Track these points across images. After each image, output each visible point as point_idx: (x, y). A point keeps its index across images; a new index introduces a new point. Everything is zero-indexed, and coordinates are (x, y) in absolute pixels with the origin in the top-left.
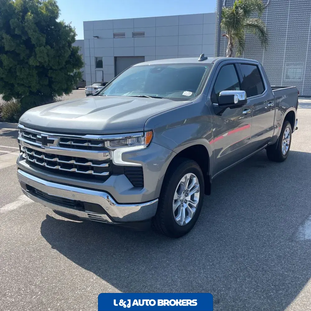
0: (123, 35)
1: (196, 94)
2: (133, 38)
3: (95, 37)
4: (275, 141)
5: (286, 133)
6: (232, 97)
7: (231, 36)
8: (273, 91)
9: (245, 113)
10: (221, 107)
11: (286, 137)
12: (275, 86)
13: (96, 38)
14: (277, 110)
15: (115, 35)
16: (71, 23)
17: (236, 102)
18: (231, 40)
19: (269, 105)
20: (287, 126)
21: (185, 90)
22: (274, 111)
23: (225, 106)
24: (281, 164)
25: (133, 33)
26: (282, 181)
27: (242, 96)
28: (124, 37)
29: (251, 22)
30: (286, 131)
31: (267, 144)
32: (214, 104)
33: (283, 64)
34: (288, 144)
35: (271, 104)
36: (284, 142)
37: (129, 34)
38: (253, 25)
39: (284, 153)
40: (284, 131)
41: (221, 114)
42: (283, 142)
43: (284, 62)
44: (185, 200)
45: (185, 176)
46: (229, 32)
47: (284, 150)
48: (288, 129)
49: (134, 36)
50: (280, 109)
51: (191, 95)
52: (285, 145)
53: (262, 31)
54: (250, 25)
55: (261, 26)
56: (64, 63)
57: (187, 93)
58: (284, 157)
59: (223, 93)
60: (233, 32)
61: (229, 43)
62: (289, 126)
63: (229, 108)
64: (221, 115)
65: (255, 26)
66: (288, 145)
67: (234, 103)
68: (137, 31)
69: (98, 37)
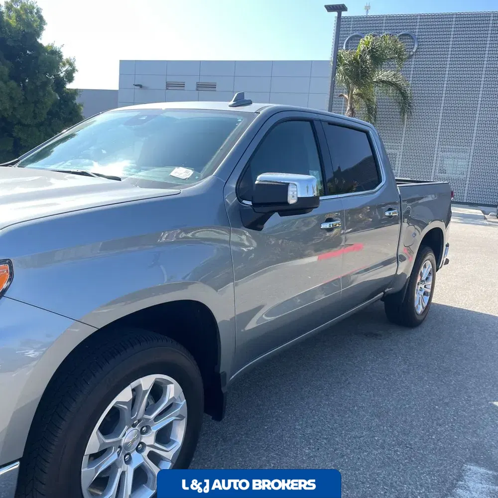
0: (182, 85)
1: (202, 175)
2: (198, 91)
3: (136, 85)
4: (399, 286)
5: (425, 271)
6: (283, 188)
7: (352, 98)
8: (398, 185)
9: (328, 227)
10: (257, 209)
11: (424, 278)
12: (409, 179)
13: (139, 87)
14: (405, 225)
15: (168, 85)
16: (62, 46)
17: (292, 200)
18: (351, 104)
19: (387, 214)
20: (427, 258)
21: (179, 165)
22: (397, 227)
23: (267, 209)
24: (413, 331)
25: (197, 83)
26: (409, 373)
27: (307, 187)
28: (182, 88)
29: (385, 78)
30: (425, 267)
31: (383, 293)
32: (244, 201)
33: (436, 149)
34: (428, 292)
35: (391, 212)
36: (421, 288)
37: (191, 85)
38: (389, 82)
39: (420, 310)
40: (419, 268)
41: (259, 226)
42: (418, 287)
43: (437, 146)
44: (141, 443)
45: (134, 384)
46: (349, 91)
47: (419, 304)
48: (428, 263)
49: (199, 89)
50: (413, 221)
51: (188, 177)
52: (422, 293)
53: (403, 94)
54: (383, 82)
55: (402, 84)
56: (45, 116)
57: (182, 172)
58: (419, 318)
59: (264, 177)
60: (355, 91)
61: (348, 108)
62: (431, 256)
63: (276, 214)
64: (260, 229)
65: (391, 83)
66: (429, 294)
67: (287, 203)
68: (203, 80)
69: (141, 86)
